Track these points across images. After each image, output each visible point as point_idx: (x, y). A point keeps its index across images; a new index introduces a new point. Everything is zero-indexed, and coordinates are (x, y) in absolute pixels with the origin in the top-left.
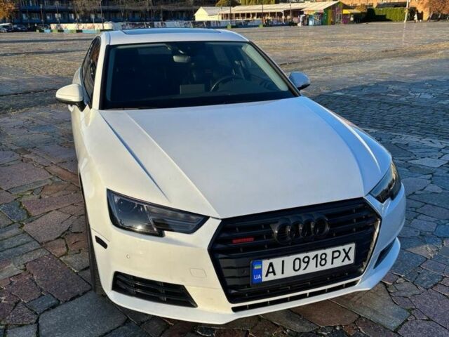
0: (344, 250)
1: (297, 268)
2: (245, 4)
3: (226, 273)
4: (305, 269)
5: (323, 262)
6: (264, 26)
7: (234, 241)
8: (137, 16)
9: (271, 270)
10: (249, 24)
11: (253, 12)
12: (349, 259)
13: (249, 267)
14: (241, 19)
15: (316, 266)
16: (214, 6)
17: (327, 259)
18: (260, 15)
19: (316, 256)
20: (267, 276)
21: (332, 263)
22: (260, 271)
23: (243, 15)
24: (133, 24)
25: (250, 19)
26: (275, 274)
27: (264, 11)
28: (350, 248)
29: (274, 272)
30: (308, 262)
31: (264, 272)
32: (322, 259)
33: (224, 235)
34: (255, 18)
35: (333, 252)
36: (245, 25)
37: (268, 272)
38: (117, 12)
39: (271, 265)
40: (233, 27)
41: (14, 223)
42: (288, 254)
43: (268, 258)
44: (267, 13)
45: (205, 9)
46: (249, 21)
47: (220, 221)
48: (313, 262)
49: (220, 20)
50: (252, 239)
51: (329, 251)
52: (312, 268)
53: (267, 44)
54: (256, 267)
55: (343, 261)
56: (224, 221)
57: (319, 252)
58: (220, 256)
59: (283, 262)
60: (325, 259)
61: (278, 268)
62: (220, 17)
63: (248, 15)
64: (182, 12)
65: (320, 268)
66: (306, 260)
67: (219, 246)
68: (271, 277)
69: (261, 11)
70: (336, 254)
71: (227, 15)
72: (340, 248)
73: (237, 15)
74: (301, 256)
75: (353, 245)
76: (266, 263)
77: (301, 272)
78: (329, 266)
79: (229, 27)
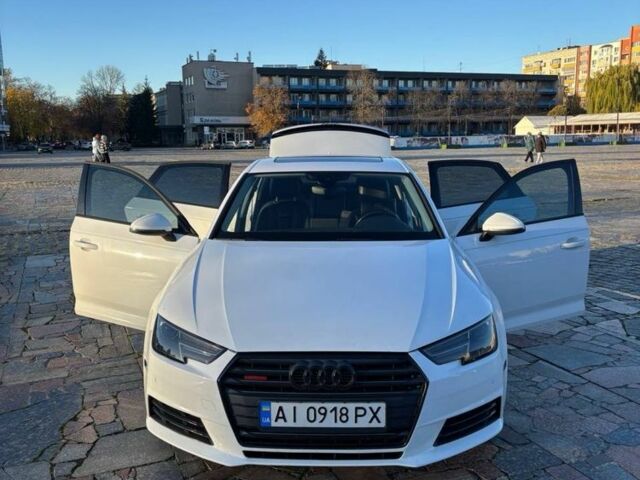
0: (371, 408)
1: (312, 418)
2: (593, 112)
3: (237, 410)
4: (321, 421)
5: (344, 418)
6: (618, 143)
7: (246, 377)
8: (434, 129)
9: (281, 415)
10: (594, 140)
11: (603, 123)
12: (379, 422)
13: (259, 407)
14: (582, 134)
15: (336, 421)
16: (545, 115)
17: (349, 414)
18: (613, 128)
19: (335, 409)
20: (276, 421)
21: (356, 422)
22: (268, 414)
23: (587, 128)
24: (422, 140)
25: (598, 133)
26: (285, 421)
27: (621, 122)
28: (379, 408)
29: (284, 418)
30: (325, 414)
31: (274, 416)
32: (342, 415)
33: (237, 370)
34: (606, 131)
35: (357, 409)
36: (588, 142)
37: (278, 418)
38: (406, 123)
39: (281, 409)
40: (567, 144)
41: (134, 353)
42: (301, 401)
43: (277, 401)
44: (627, 125)
45: (530, 120)
46: (594, 136)
47: (234, 354)
48: (330, 416)
49: (552, 134)
50: (265, 378)
51: (351, 406)
52: (330, 422)
53: (600, 169)
54: (264, 409)
55: (370, 422)
56: (240, 355)
57: (339, 406)
58: (231, 391)
59: (295, 408)
60: (346, 414)
61: (289, 414)
62: (552, 130)
63: (596, 128)
64: (498, 123)
65: (340, 425)
66: (323, 411)
67: (231, 380)
68: (281, 423)
69: (615, 122)
70: (361, 412)
71: (563, 127)
72: (366, 405)
73: (578, 128)
74: (317, 405)
75: (383, 405)
76: (275, 406)
77: (316, 425)
78: (351, 424)
79: (563, 144)
